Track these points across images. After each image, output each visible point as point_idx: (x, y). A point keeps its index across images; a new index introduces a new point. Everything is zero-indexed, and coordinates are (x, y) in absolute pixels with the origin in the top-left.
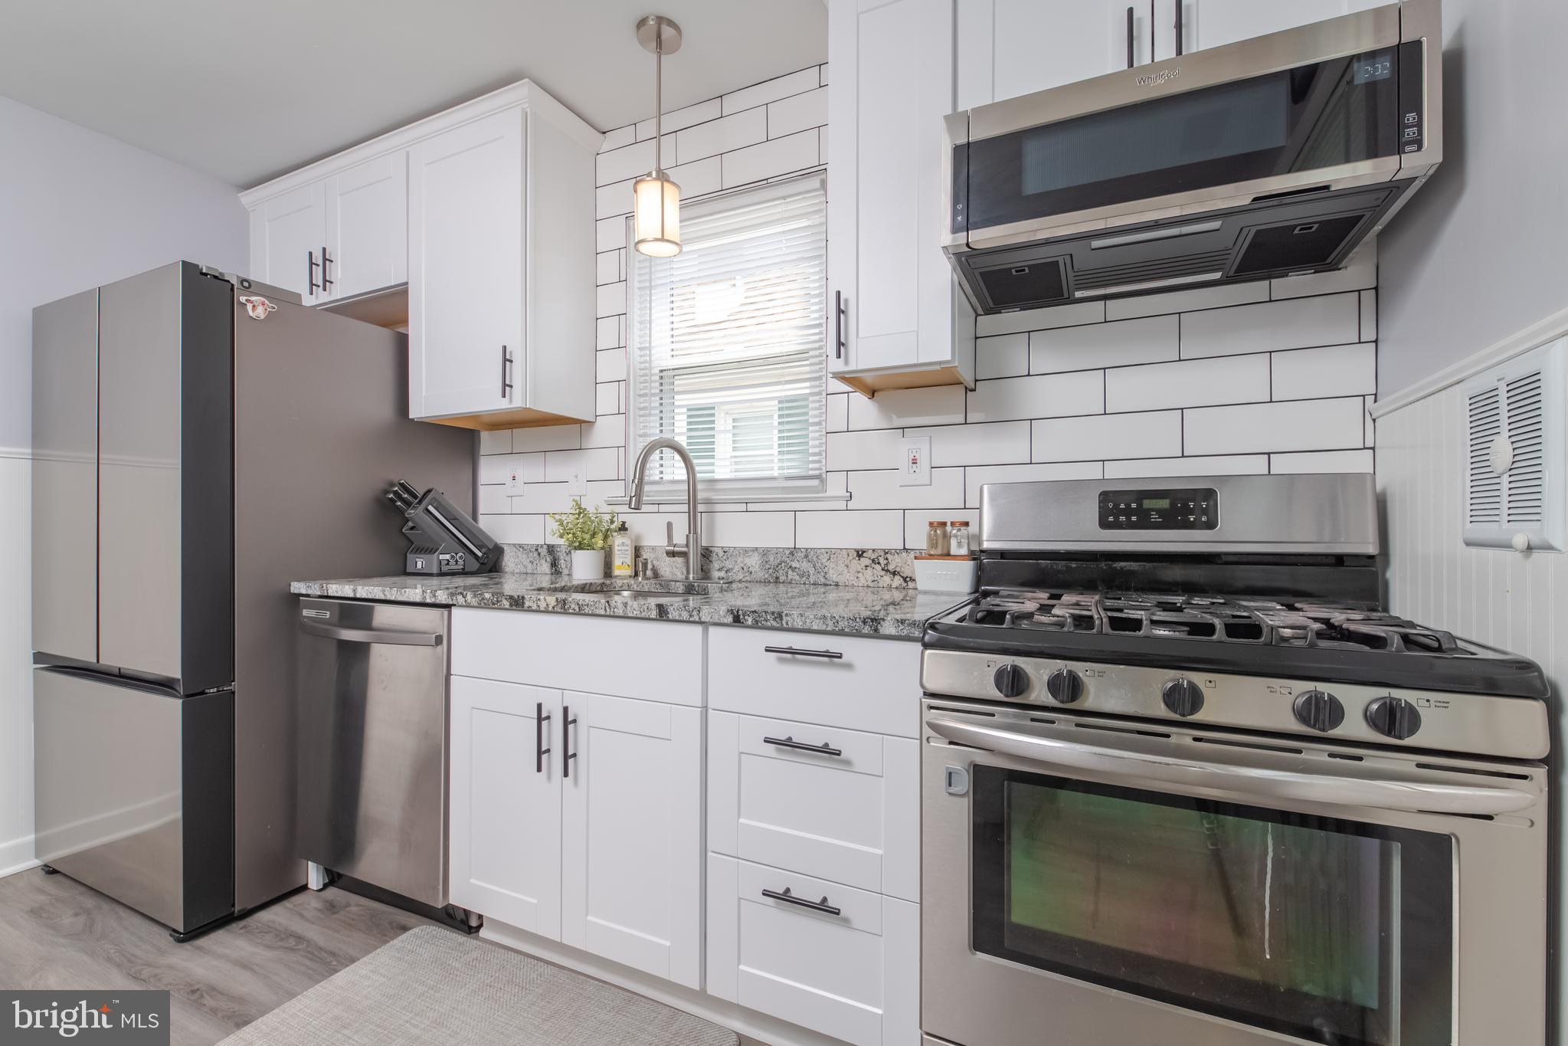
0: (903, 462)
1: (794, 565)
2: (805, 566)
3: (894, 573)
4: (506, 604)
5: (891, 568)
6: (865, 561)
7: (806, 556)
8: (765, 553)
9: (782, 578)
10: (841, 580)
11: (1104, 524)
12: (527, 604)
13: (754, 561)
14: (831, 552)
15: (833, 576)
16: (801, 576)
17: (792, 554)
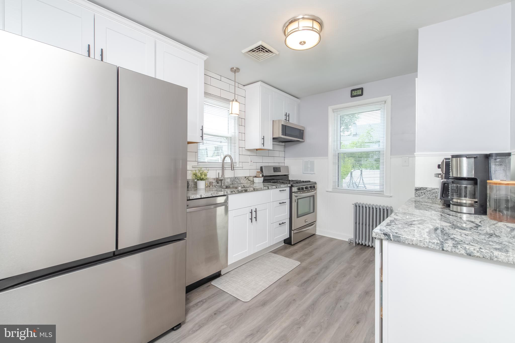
0: (249, 161)
1: (236, 180)
2: (238, 180)
3: (250, 180)
4: (244, 191)
5: (249, 180)
6: (246, 179)
7: (238, 178)
8: (231, 178)
9: (234, 183)
10: (243, 182)
11: (274, 172)
12: (248, 191)
13: (229, 180)
14: (241, 178)
15: (242, 182)
16: (237, 182)
17: (235, 178)
